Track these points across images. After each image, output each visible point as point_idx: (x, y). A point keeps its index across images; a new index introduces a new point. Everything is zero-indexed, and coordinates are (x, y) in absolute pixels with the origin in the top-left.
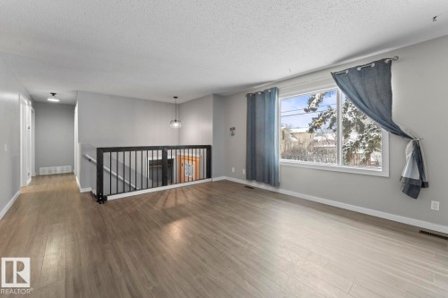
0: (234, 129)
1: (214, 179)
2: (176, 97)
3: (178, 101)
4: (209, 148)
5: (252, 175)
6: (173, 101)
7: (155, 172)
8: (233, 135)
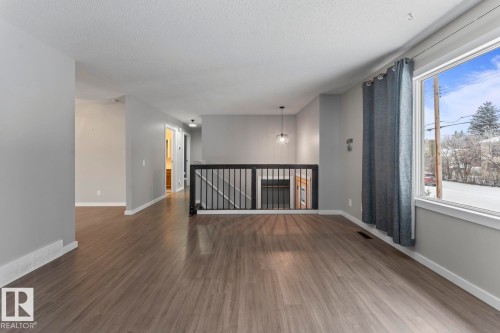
0: (351, 141)
1: (320, 212)
2: (282, 108)
3: (285, 112)
4: (315, 168)
5: (370, 216)
6: (279, 112)
7: (270, 193)
8: (349, 149)
